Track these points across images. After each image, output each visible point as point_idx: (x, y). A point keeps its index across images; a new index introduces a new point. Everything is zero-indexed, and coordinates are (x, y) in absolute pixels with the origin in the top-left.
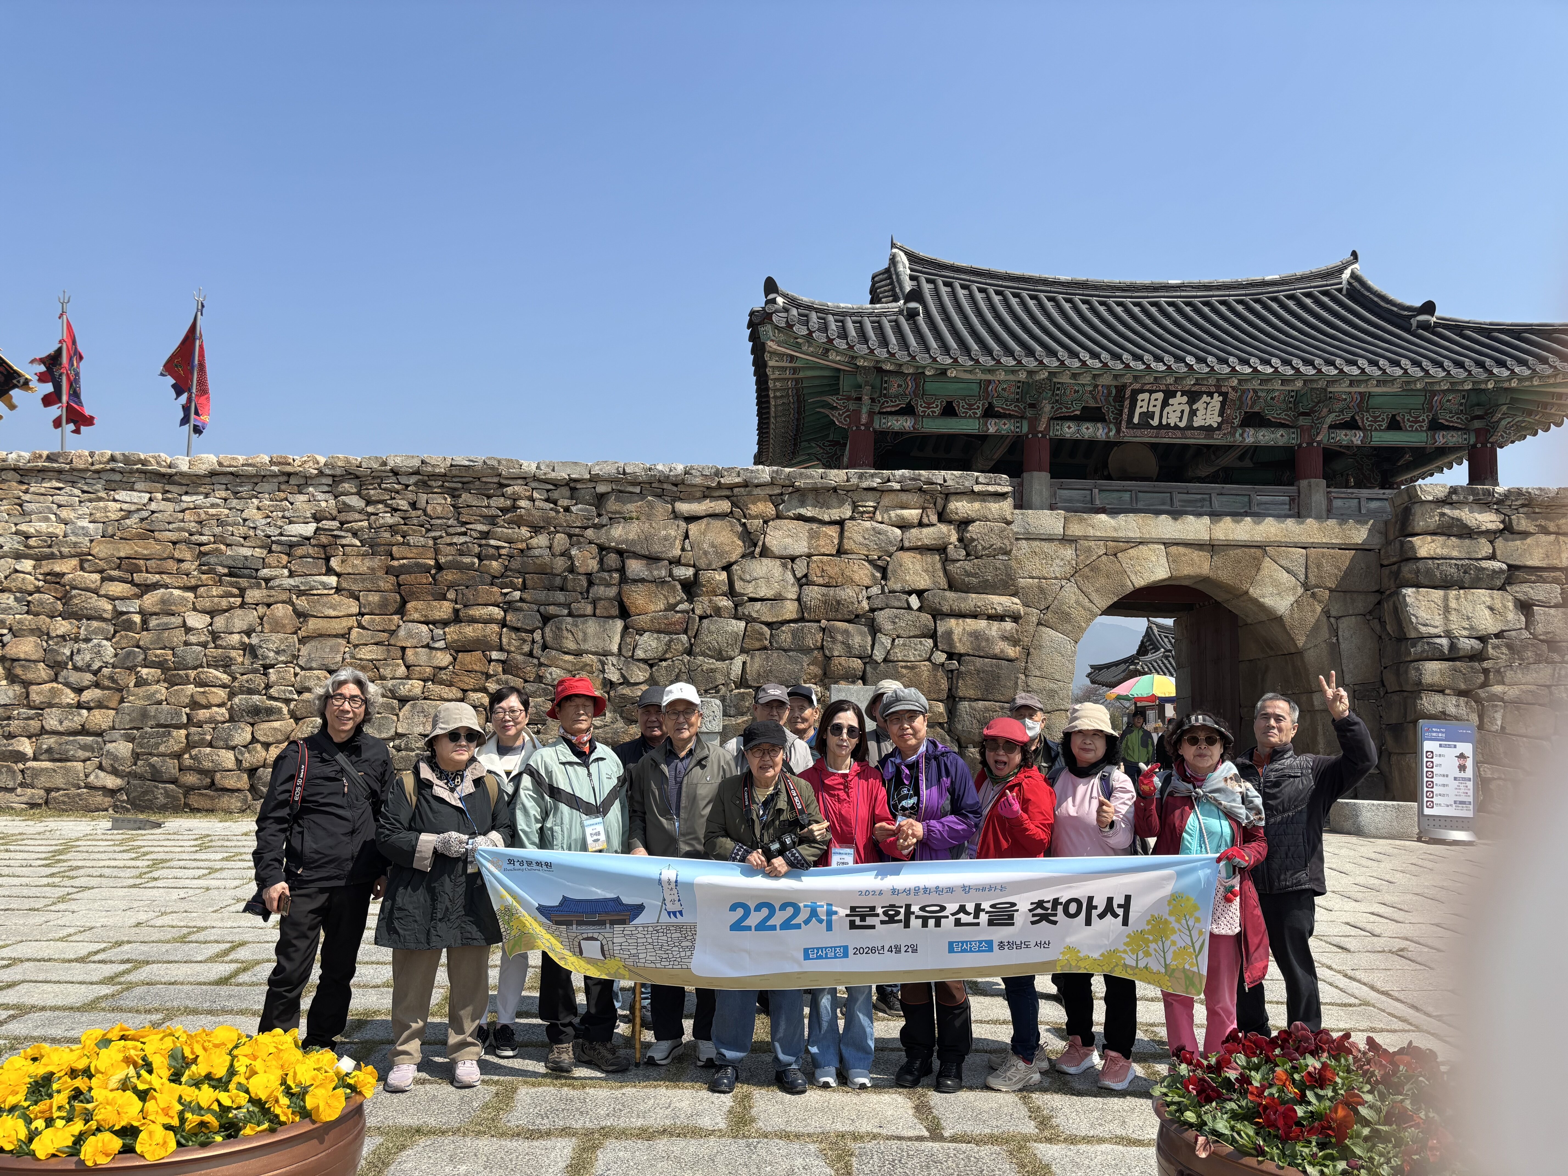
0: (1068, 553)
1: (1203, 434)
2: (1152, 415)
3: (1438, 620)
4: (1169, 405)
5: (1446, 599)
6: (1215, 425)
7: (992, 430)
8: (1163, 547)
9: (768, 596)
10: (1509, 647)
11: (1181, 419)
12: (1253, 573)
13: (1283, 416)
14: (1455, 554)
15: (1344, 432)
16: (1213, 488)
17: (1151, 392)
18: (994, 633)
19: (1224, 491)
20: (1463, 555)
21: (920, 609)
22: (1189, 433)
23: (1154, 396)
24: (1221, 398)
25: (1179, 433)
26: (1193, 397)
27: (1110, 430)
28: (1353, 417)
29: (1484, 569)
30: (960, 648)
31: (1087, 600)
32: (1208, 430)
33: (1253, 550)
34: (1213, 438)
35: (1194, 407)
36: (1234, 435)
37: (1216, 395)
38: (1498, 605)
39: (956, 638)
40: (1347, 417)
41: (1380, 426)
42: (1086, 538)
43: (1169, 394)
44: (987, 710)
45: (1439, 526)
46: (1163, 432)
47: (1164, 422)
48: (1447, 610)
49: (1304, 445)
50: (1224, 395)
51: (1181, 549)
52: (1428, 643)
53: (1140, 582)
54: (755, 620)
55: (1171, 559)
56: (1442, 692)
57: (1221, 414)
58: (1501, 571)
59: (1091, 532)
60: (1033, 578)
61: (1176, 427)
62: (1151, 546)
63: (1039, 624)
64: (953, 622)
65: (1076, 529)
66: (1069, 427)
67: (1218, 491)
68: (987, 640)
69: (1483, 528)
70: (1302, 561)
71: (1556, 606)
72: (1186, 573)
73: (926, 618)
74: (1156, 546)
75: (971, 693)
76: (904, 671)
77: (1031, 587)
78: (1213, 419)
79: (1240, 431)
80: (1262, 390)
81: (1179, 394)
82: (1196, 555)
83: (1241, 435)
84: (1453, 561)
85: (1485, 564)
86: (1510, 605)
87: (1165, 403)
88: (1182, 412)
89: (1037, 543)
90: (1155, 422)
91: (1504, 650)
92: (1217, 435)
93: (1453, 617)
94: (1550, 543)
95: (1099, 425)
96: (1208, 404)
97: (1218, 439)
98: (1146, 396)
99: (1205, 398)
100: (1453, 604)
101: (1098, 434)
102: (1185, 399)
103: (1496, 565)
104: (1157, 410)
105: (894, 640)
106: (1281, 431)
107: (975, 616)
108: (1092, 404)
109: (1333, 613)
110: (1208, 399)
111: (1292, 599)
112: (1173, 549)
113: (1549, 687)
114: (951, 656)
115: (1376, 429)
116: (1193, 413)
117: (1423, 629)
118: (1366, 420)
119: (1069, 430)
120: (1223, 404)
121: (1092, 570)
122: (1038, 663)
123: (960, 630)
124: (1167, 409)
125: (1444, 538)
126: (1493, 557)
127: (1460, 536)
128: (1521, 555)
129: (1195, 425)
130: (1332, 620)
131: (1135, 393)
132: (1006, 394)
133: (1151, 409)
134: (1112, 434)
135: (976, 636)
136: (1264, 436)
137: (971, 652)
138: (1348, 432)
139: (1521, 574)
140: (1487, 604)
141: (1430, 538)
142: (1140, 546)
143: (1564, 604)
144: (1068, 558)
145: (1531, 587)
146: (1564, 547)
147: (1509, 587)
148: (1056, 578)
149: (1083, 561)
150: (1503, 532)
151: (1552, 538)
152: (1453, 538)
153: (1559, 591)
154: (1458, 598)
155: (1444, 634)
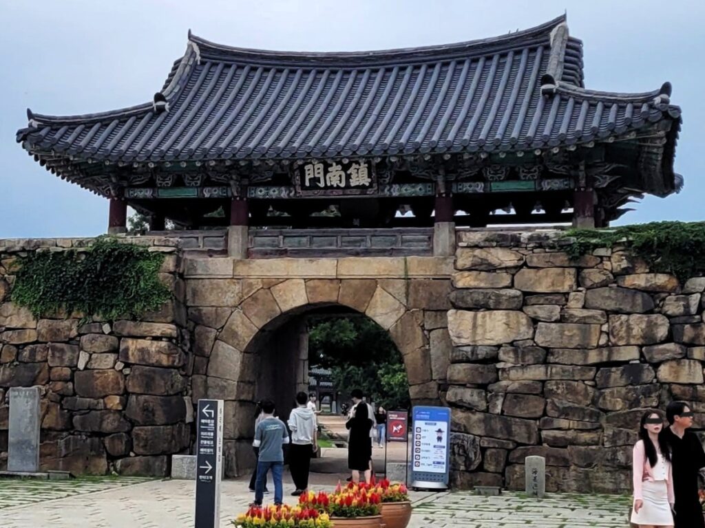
0: (237, 288)
1: (358, 191)
2: (318, 180)
3: (469, 334)
4: (329, 172)
5: (475, 318)
6: (367, 184)
7: (207, 195)
8: (303, 281)
9: (19, 326)
10: (516, 352)
11: (340, 181)
12: (370, 298)
13: (424, 173)
14: (482, 285)
15: (468, 184)
16: (368, 231)
17: (314, 164)
18: (153, 349)
19: (376, 234)
20: (489, 286)
21: (110, 334)
22: (348, 191)
23: (317, 166)
24: (366, 165)
25: (341, 192)
26: (346, 166)
27: (290, 192)
28: (479, 172)
29: (502, 295)
30: (132, 360)
31: (249, 322)
32: (363, 187)
33: (369, 282)
34: (366, 194)
35: (349, 172)
36: (383, 191)
37: (362, 163)
38: (514, 322)
39: (130, 353)
41: (499, 177)
42: (248, 277)
43: (327, 165)
44: (146, 401)
45: (474, 265)
46: (329, 191)
47: (329, 184)
48: (475, 326)
49: (437, 196)
50: (368, 163)
51: (316, 283)
52: (460, 350)
53: (285, 307)
54: (8, 343)
55: (308, 290)
56: (464, 385)
57: (370, 176)
58: (517, 297)
59: (252, 273)
60: (213, 306)
61: (338, 187)
62: (294, 281)
63: (216, 339)
64: (130, 341)
65: (242, 270)
66: (261, 191)
67: (372, 234)
68: (149, 353)
69: (503, 266)
70: (404, 288)
71: (556, 322)
72: (320, 300)
73: (113, 339)
74: (298, 281)
75: (137, 390)
76: (98, 375)
77: (211, 313)
78: (365, 181)
79: (388, 187)
81: (334, 164)
82: (327, 287)
84: (481, 290)
85: (503, 292)
86: (524, 321)
87: (326, 172)
88: (340, 176)
89: (215, 281)
90: (322, 185)
91: (511, 355)
92: (370, 191)
93: (479, 331)
94: (559, 275)
95: (283, 188)
96: (358, 169)
97: (370, 195)
98: (310, 167)
99: (354, 166)
100: (479, 321)
101: (282, 195)
102: (339, 167)
103: (512, 292)
104: (321, 176)
105: (91, 355)
106: (420, 186)
107: (144, 337)
109: (427, 327)
110: (357, 166)
111: (396, 317)
112: (311, 283)
113: (543, 382)
114: (127, 365)
115: (495, 180)
116: (348, 177)
117: (456, 340)
118: (488, 173)
119: (260, 193)
120: (369, 169)
121: (253, 300)
122: (214, 367)
123: (134, 347)
124: (328, 175)
125: (478, 272)
126: (512, 286)
127: (488, 271)
128: (532, 285)
129: (352, 185)
130: (426, 332)
131: (302, 165)
133: (317, 176)
134: (292, 194)
135: (142, 351)
136: (406, 190)
137: (138, 362)
138: (473, 184)
139: (533, 300)
140: (504, 321)
141: (466, 274)
142: (287, 281)
143: (562, 320)
144: (237, 291)
145: (539, 308)
146: (568, 277)
147: (524, 309)
148: (228, 306)
149: (247, 294)
150: (521, 267)
151: (559, 270)
152: (483, 273)
153: (559, 310)
154: (484, 317)
155: (471, 344)
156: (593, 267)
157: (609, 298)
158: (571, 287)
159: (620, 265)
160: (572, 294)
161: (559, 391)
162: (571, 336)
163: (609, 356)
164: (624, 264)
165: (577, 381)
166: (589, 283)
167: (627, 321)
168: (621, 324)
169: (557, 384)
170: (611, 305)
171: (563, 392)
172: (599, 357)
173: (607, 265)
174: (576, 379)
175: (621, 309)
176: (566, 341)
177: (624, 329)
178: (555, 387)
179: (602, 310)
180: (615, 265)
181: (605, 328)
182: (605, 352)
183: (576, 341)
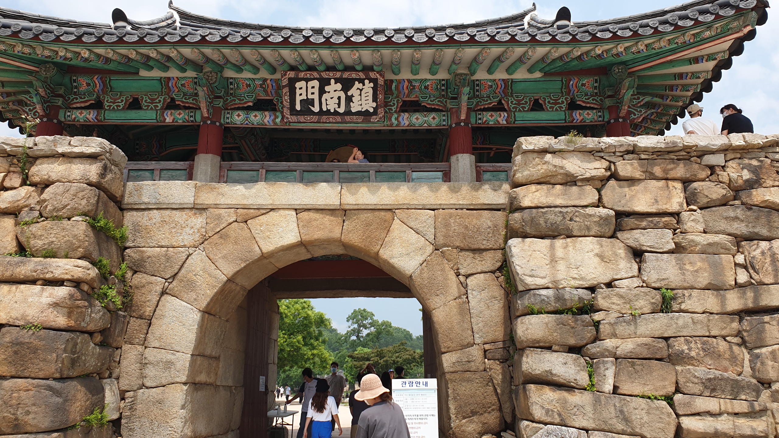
0: (198, 221)
1: (360, 119)
2: (312, 103)
3: (545, 271)
4: (325, 92)
5: (552, 248)
6: (371, 110)
7: (169, 120)
8: (294, 213)
11: (339, 105)
12: (383, 235)
13: (435, 102)
14: (559, 202)
15: (490, 113)
17: (307, 80)
20: (568, 203)
22: (348, 118)
23: (311, 84)
24: (372, 85)
25: (339, 119)
26: (347, 85)
27: (276, 117)
28: (500, 102)
29: (590, 217)
31: (213, 267)
32: (366, 114)
33: (383, 213)
34: (370, 122)
35: (349, 93)
36: (390, 119)
37: (367, 82)
38: (608, 253)
40: (494, 102)
41: (523, 108)
42: (216, 206)
43: (324, 83)
45: (543, 176)
46: (324, 118)
47: (324, 109)
48: (553, 260)
49: (454, 125)
50: (374, 81)
51: (312, 215)
52: (534, 295)
53: (268, 247)
55: (301, 224)
56: (549, 348)
57: (375, 99)
58: (610, 218)
59: (222, 201)
60: (162, 247)
61: (336, 113)
62: (282, 212)
63: (163, 293)
65: (207, 198)
66: (239, 115)
69: (588, 175)
70: (431, 221)
72: (316, 237)
74: (287, 212)
75: (3, 370)
77: (158, 256)
78: (369, 105)
79: (396, 115)
80: (416, 80)
81: (333, 81)
82: (327, 219)
83: (397, 119)
84: (557, 209)
85: (590, 211)
86: (622, 252)
87: (322, 92)
88: (339, 98)
89: (168, 212)
90: (316, 109)
91: (616, 300)
92: (374, 119)
93: (561, 266)
94: (662, 188)
95: (267, 113)
96: (361, 90)
97: (375, 124)
98: (302, 84)
99: (357, 85)
100: (560, 253)
101: (266, 121)
102: (339, 86)
103: (602, 212)
104: (316, 97)
106: (433, 115)
107: (31, 282)
108: (263, 97)
109: (462, 271)
110: (360, 86)
111: (421, 259)
112: (304, 215)
113: (666, 339)
115: (520, 111)
116: (349, 99)
117: (529, 280)
118: (510, 103)
119: (238, 118)
120: (375, 89)
121: (221, 237)
122: (157, 334)
123: (11, 296)
124: (325, 96)
125: (551, 186)
126: (599, 203)
127: (564, 184)
128: (628, 201)
129: (353, 110)
130: (462, 278)
131: (292, 82)
132: (185, 90)
133: (310, 97)
134: (278, 120)
136: (417, 119)
137: (11, 322)
138: (493, 113)
139: (631, 221)
140: (596, 251)
141: (533, 187)
142: (271, 213)
143: (679, 249)
144: (198, 226)
145: (641, 233)
146: (674, 192)
147: (619, 235)
148: (184, 246)
149: (213, 229)
150: (608, 179)
151: (662, 183)
152: (558, 187)
153: (671, 236)
154: (566, 247)
155: (550, 285)
156: (703, 180)
157: (736, 218)
158: (681, 205)
159: (741, 176)
160: (685, 215)
161: (693, 354)
162: (697, 271)
163: (756, 298)
164: (746, 175)
165: (715, 337)
166: (703, 201)
167: (770, 249)
168: (763, 253)
169: (688, 342)
170: (741, 228)
171: (698, 354)
172: (742, 301)
173: (724, 176)
174: (713, 333)
175: (757, 234)
176: (690, 279)
177: (768, 260)
178: (685, 347)
179: (729, 235)
180: (734, 175)
181: (740, 258)
182: (750, 294)
183: (704, 279)
